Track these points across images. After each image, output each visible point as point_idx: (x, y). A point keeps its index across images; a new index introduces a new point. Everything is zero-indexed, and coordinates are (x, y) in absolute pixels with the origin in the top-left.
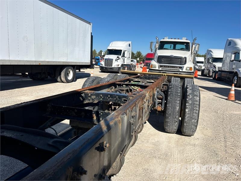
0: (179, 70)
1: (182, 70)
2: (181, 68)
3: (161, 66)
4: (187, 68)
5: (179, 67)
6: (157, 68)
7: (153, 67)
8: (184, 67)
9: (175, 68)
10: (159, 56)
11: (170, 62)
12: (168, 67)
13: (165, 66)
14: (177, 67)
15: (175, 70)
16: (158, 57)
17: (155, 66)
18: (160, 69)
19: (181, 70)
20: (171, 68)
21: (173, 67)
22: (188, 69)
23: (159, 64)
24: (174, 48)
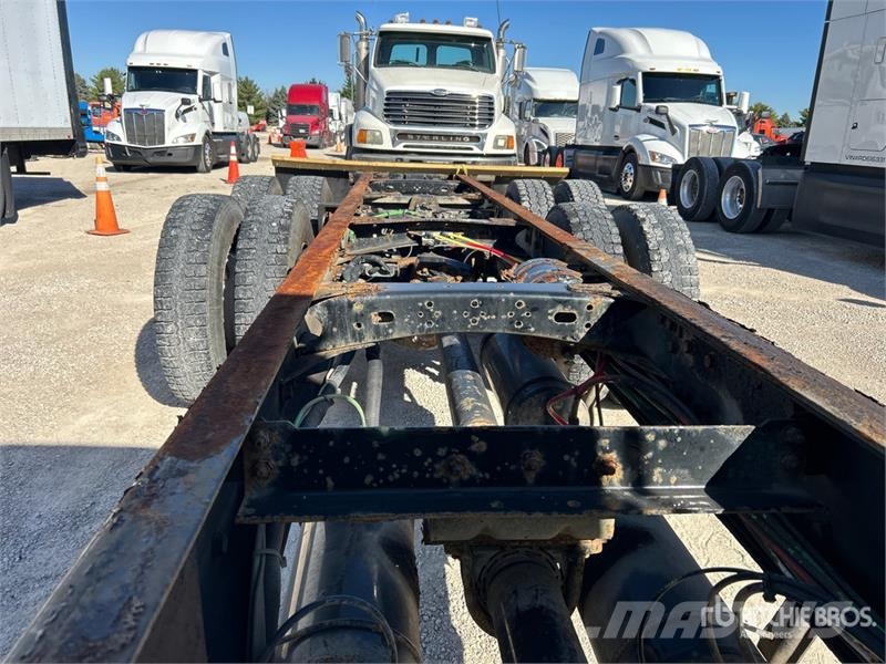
0: (471, 149)
1: (482, 148)
2: (476, 139)
3: (402, 136)
4: (496, 141)
5: (470, 137)
6: (387, 145)
7: (368, 139)
8: (486, 135)
9: (454, 140)
10: (389, 93)
11: (435, 118)
12: (431, 136)
13: (415, 135)
14: (462, 137)
15: (454, 148)
16: (387, 99)
17: (378, 134)
18: (400, 147)
19: (477, 146)
20: (440, 140)
21: (448, 137)
22: (501, 143)
23: (392, 127)
24: (431, 62)
